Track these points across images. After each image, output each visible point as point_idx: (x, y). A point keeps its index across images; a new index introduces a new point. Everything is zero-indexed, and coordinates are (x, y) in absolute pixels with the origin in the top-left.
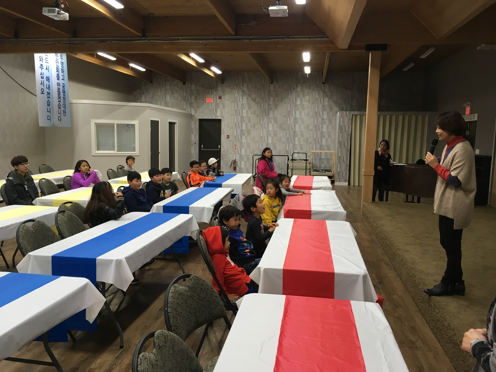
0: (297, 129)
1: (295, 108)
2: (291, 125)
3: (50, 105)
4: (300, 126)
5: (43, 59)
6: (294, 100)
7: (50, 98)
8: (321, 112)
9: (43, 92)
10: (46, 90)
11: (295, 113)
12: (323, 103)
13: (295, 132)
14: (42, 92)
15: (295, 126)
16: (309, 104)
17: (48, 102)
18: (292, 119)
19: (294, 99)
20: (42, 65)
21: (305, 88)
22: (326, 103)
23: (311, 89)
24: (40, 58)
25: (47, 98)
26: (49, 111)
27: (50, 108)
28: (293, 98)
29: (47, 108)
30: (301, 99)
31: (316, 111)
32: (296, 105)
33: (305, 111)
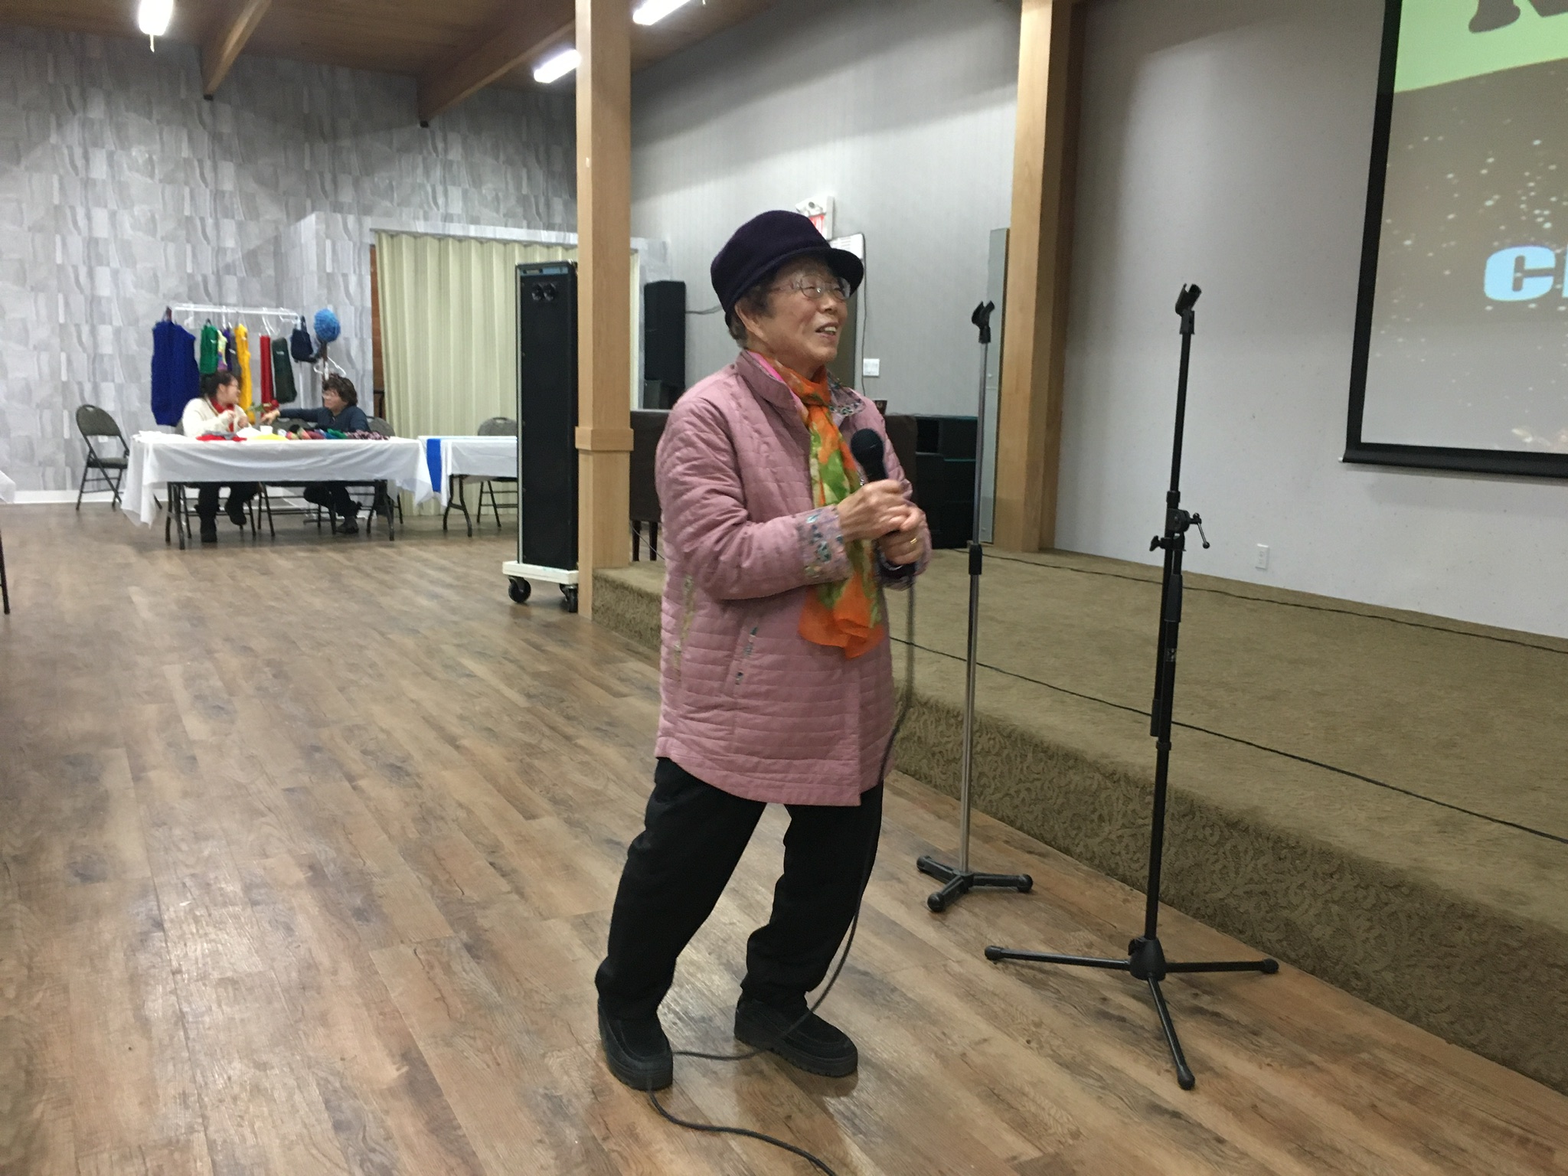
0: (105, 289)
1: (86, 197)
2: (70, 270)
4: (115, 274)
6: (80, 162)
8: (210, 221)
11: (89, 217)
12: (216, 182)
13: (93, 301)
15: (91, 274)
16: (149, 181)
18: (76, 244)
19: (78, 152)
21: (127, 109)
22: (228, 186)
23: (155, 116)
28: (70, 148)
30: (110, 156)
31: (187, 213)
32: (87, 183)
33: (137, 210)
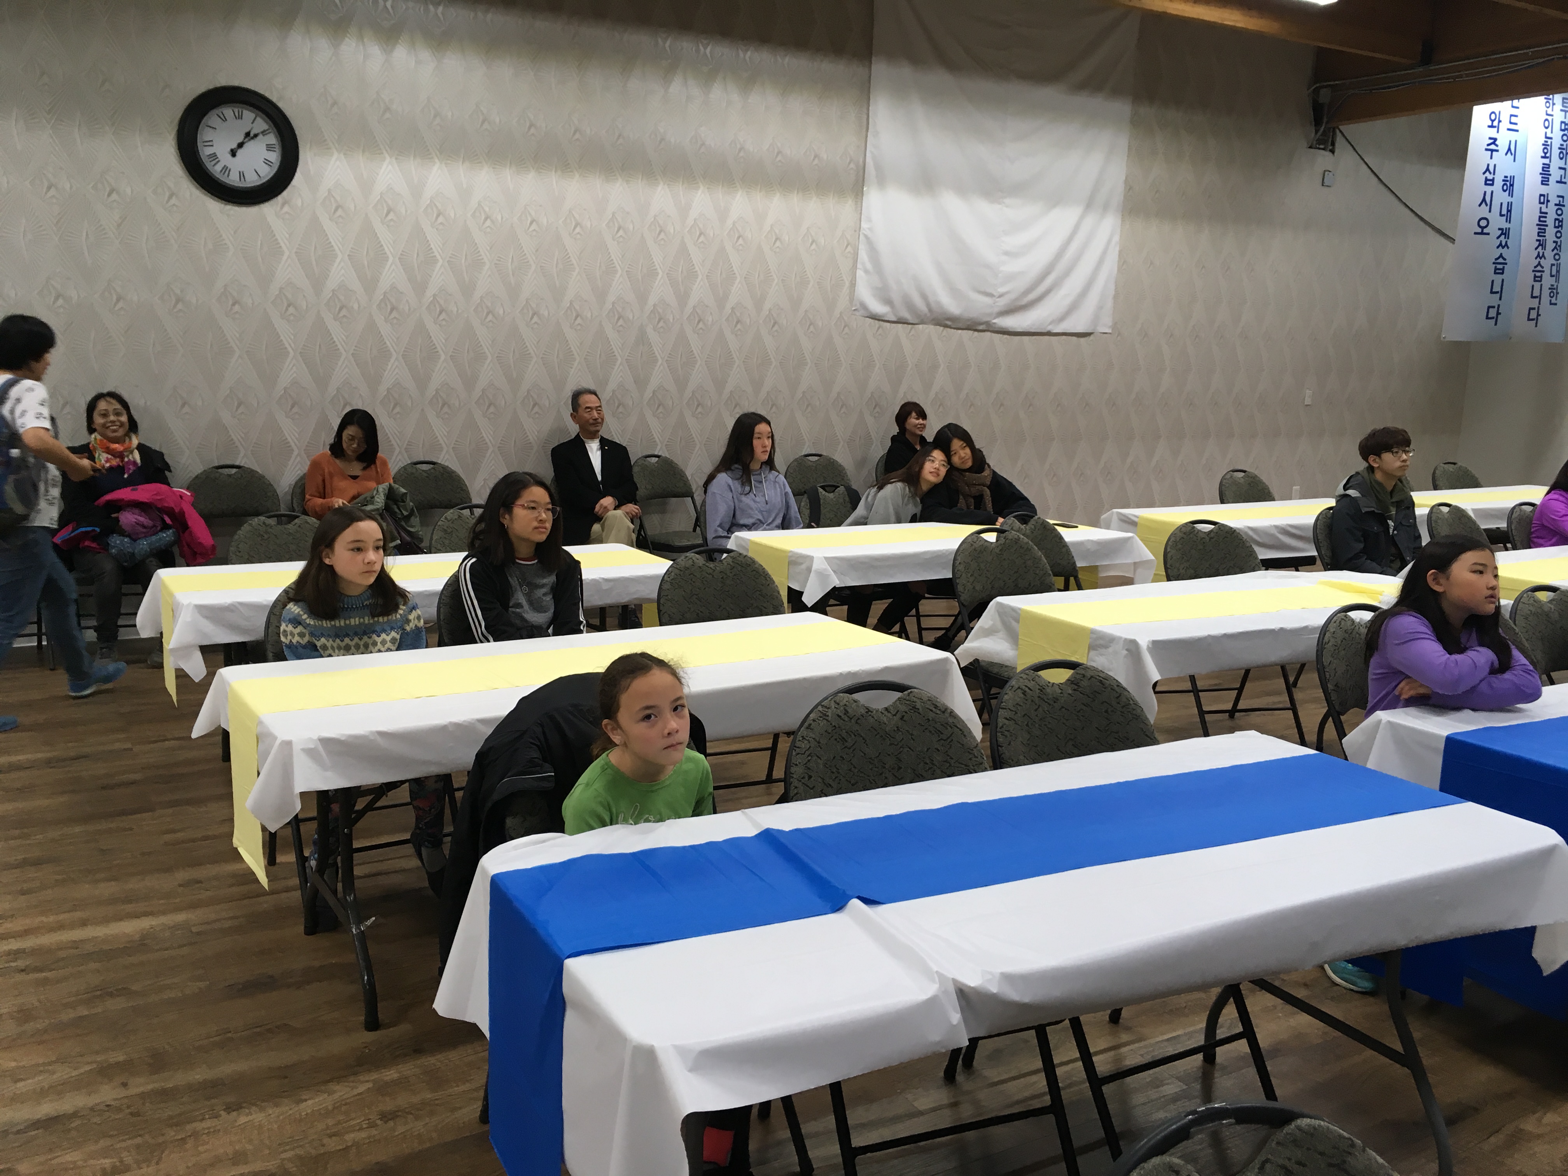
5: (1500, 121)
7: (1508, 248)
9: (1485, 231)
10: (1497, 223)
14: (1480, 230)
17: (1500, 260)
20: (1495, 140)
24: (1493, 117)
25: (1498, 247)
26: (1499, 290)
27: (1503, 280)
29: (1493, 281)
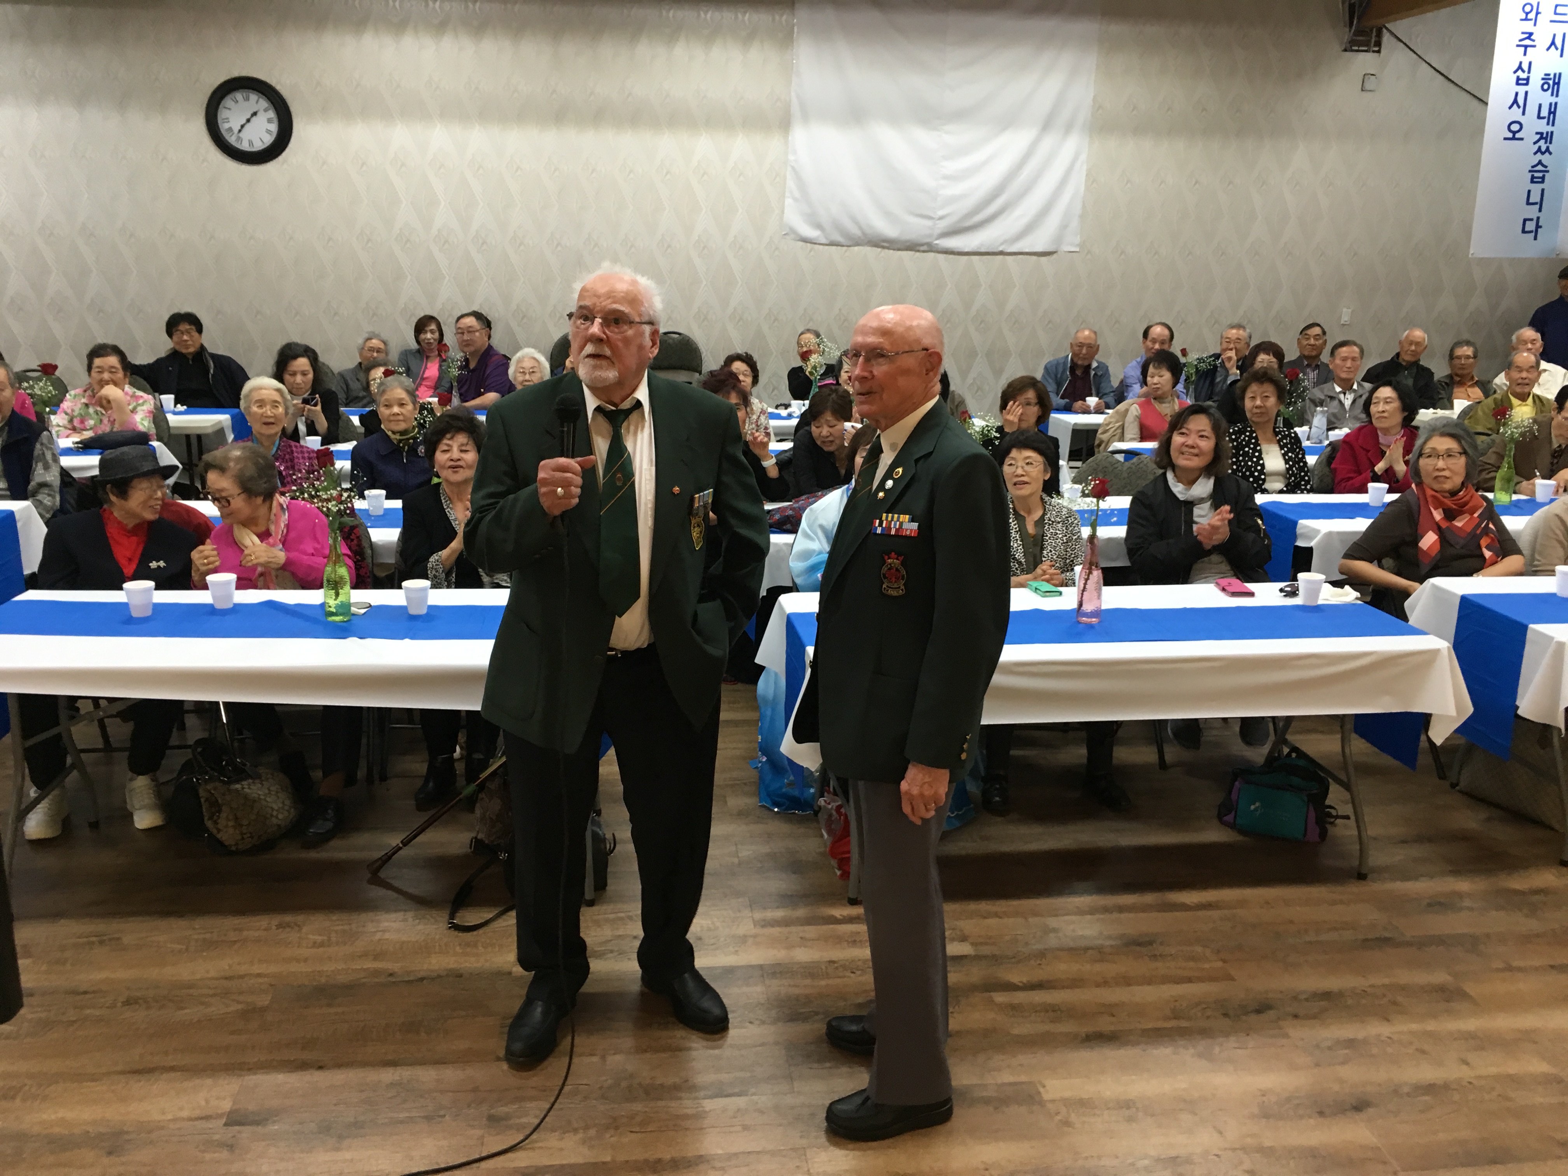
3: (1543, 178)
5: (1538, 13)
7: (1550, 153)
9: (1517, 136)
10: (1533, 126)
14: (1510, 135)
17: (1540, 168)
20: (1531, 34)
24: (1528, 9)
25: (1535, 153)
26: (1538, 200)
27: (1543, 190)
29: (1529, 192)
